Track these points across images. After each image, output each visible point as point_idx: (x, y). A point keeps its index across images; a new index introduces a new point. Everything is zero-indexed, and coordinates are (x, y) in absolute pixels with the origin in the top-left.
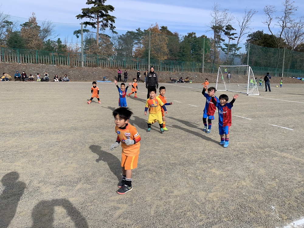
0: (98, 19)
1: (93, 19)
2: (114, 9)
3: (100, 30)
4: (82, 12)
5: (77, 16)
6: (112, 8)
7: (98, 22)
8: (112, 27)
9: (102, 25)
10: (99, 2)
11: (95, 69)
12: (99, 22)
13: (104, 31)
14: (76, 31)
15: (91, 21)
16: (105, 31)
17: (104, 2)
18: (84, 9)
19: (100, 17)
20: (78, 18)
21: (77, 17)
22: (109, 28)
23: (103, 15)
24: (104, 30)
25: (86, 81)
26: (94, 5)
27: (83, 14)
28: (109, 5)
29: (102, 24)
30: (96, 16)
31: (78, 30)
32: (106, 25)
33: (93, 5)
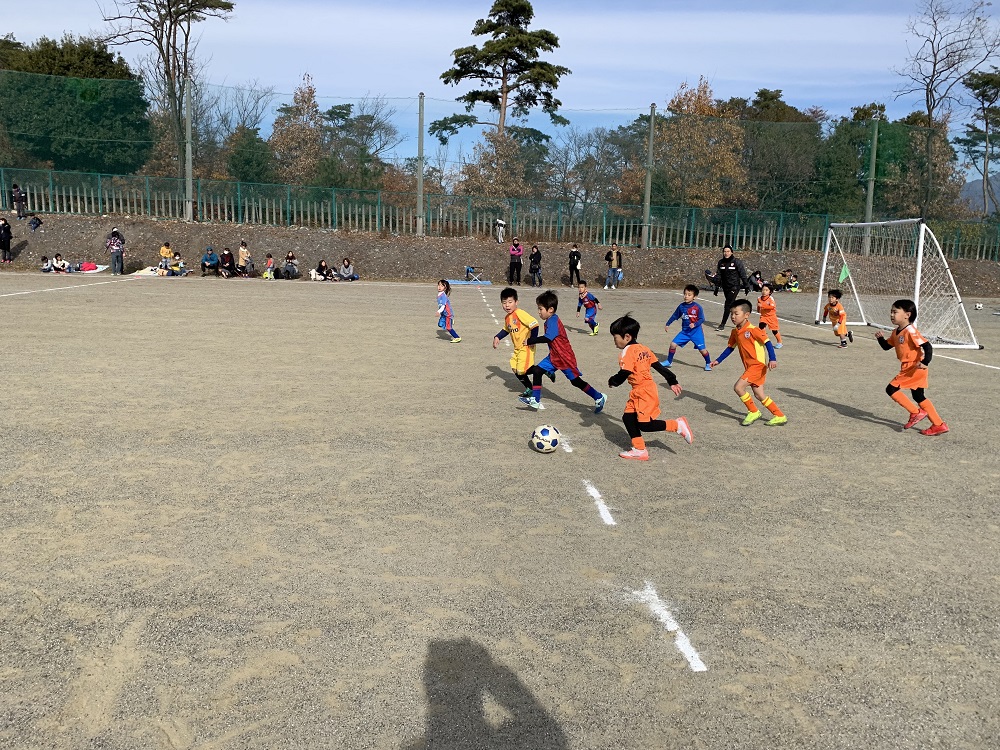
0: (504, 79)
1: (489, 79)
2: (559, 42)
3: (513, 115)
4: (456, 62)
5: (444, 76)
6: (549, 40)
7: (507, 89)
8: (551, 105)
9: (517, 99)
10: (512, 24)
11: (454, 243)
12: (509, 89)
13: (523, 116)
14: (435, 123)
15: (486, 88)
16: (527, 117)
17: (527, 23)
18: (461, 50)
19: (512, 72)
20: (446, 82)
21: (443, 80)
22: (541, 106)
23: (521, 66)
24: (527, 113)
25: (412, 279)
26: (496, 35)
27: (459, 68)
28: (541, 31)
29: (517, 94)
30: (500, 70)
31: (442, 119)
32: (530, 98)
33: (489, 36)
